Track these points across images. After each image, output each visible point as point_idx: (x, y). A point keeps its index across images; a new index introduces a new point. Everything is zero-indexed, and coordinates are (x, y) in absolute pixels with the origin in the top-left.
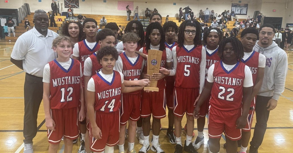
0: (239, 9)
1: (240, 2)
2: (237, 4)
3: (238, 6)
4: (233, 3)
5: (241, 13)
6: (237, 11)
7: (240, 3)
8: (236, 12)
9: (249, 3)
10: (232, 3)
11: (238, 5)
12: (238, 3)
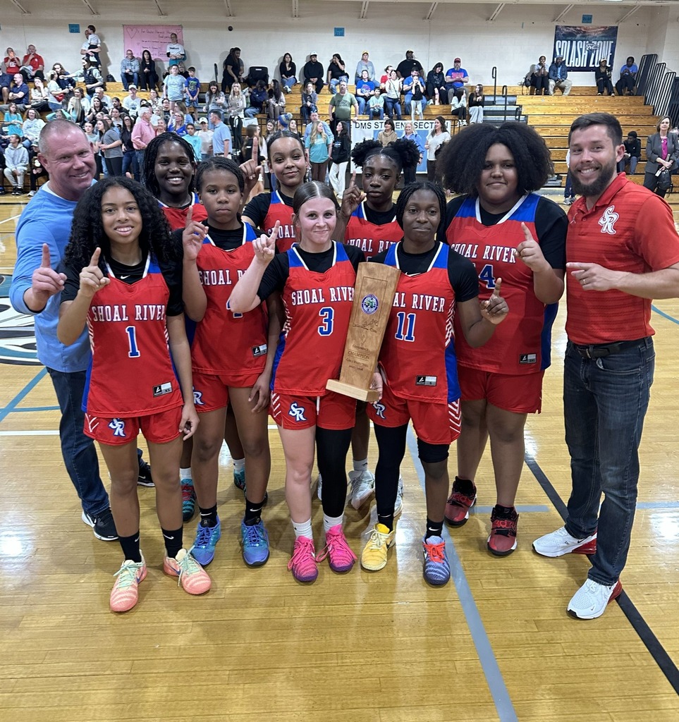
0: (581, 50)
1: (587, 19)
2: (575, 27)
3: (578, 35)
4: (561, 24)
5: (591, 65)
6: (577, 56)
7: (585, 25)
8: (574, 62)
9: (620, 26)
10: (556, 24)
11: (579, 32)
12: (578, 23)
